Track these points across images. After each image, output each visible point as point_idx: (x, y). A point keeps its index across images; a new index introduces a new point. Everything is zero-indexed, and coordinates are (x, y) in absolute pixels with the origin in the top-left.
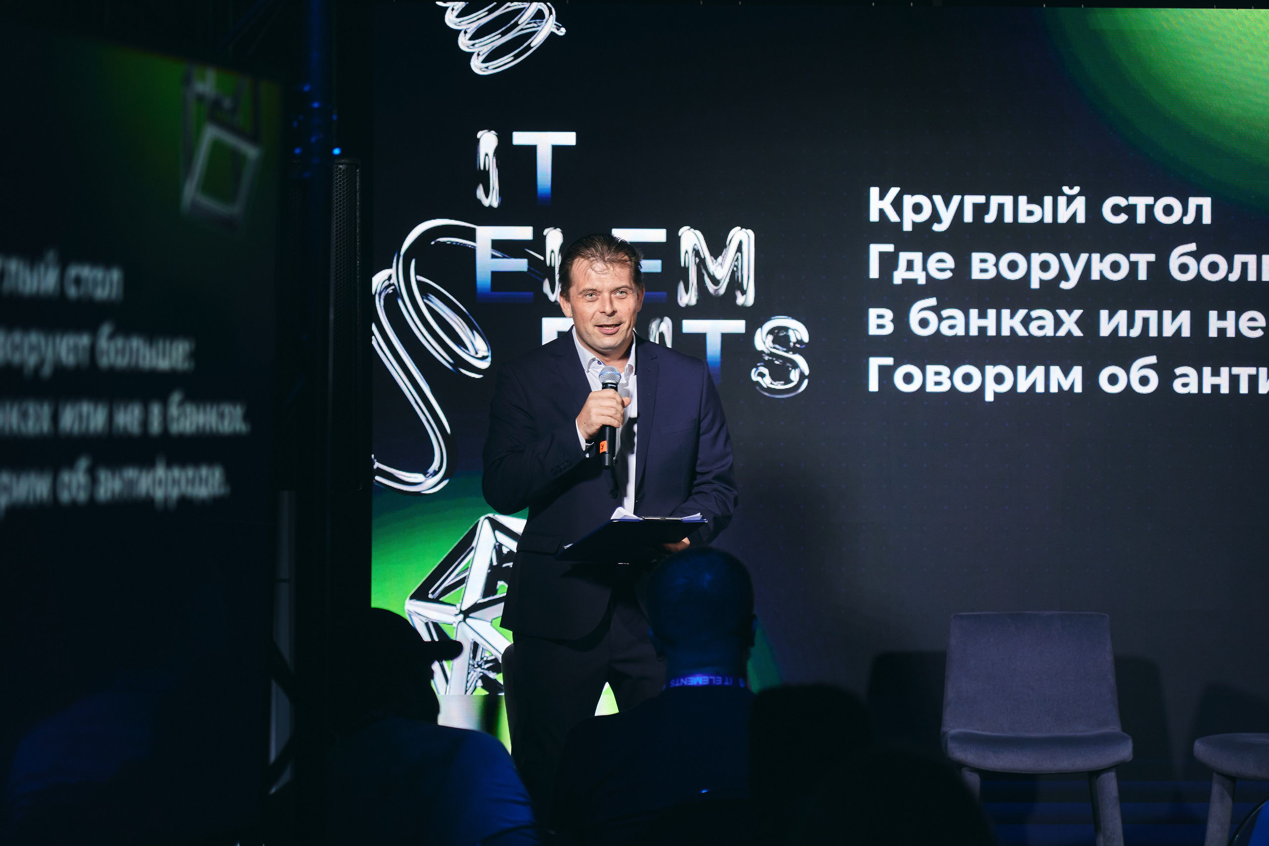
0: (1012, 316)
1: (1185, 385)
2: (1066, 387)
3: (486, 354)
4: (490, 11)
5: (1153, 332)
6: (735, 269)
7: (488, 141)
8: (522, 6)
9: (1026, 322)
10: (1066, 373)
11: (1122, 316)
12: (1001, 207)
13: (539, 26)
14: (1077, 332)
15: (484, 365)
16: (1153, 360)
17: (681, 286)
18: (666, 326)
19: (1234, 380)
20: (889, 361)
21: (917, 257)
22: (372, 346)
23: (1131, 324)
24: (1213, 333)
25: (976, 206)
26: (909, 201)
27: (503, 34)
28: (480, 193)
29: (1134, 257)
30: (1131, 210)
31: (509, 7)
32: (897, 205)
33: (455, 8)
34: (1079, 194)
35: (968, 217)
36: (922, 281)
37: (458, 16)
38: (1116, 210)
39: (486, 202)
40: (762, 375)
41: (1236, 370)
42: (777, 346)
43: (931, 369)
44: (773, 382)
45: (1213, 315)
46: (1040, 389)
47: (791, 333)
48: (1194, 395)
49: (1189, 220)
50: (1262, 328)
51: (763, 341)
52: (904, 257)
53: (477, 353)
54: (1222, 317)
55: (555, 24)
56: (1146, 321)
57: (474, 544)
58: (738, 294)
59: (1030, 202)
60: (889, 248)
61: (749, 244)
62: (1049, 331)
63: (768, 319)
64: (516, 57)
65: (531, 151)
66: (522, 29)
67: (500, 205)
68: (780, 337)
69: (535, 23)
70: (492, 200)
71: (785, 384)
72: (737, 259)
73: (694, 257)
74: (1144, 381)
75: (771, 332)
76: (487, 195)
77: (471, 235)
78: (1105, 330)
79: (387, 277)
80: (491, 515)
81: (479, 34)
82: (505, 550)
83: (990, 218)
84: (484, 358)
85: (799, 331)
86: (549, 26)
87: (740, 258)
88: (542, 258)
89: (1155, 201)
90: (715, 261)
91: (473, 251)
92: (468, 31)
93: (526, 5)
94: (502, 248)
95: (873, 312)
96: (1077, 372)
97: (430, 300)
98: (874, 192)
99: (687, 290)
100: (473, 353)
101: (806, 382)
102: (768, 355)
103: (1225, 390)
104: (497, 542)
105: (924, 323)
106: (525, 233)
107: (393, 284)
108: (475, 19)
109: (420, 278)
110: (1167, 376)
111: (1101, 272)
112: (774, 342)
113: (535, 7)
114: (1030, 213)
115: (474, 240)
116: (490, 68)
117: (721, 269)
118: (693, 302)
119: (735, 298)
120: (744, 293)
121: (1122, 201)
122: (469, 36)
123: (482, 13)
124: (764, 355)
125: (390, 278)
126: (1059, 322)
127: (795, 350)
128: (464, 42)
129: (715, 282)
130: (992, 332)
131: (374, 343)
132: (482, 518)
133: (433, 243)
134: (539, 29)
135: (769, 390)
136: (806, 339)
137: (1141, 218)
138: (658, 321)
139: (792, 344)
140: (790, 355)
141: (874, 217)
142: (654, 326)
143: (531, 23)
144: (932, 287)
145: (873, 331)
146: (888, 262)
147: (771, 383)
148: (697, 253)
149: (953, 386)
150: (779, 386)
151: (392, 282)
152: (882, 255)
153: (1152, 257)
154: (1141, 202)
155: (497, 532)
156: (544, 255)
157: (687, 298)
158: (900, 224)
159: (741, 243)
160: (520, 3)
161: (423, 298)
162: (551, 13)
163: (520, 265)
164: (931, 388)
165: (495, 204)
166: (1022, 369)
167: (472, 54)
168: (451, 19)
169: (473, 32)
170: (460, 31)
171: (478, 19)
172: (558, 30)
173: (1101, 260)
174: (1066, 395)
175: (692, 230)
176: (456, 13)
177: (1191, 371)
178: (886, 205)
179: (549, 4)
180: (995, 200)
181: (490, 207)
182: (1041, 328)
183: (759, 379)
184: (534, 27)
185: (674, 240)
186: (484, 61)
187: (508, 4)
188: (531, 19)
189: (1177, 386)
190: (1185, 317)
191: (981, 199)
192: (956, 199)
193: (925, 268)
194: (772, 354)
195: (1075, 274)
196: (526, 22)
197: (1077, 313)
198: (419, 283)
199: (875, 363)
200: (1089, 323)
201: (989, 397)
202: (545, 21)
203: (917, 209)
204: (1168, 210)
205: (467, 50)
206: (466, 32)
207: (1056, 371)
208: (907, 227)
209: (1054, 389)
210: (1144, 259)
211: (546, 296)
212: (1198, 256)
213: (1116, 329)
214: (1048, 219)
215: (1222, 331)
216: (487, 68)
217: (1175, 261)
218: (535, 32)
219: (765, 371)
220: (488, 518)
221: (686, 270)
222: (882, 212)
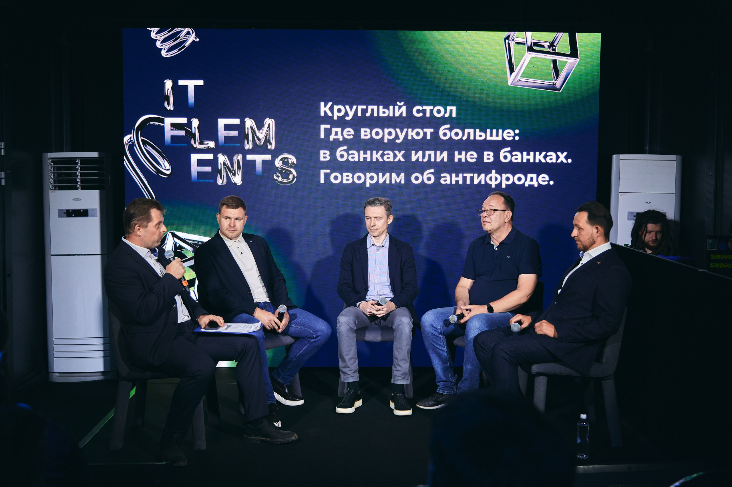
0: (377, 154)
1: (445, 181)
2: (398, 181)
3: (169, 168)
4: (169, 32)
5: (433, 160)
6: (267, 135)
7: (169, 84)
8: (181, 30)
9: (382, 156)
10: (398, 176)
11: (420, 153)
12: (372, 110)
13: (188, 38)
14: (402, 160)
15: (168, 172)
16: (432, 171)
17: (246, 141)
18: (240, 157)
19: (464, 179)
20: (328, 171)
21: (339, 130)
22: (124, 165)
23: (424, 157)
24: (456, 160)
25: (362, 110)
26: (336, 108)
27: (174, 41)
28: (166, 104)
29: (425, 130)
30: (424, 111)
31: (176, 30)
32: (331, 109)
33: (155, 30)
34: (404, 105)
35: (359, 114)
36: (341, 139)
37: (156, 34)
38: (418, 111)
39: (168, 108)
40: (278, 177)
41: (465, 175)
42: (284, 165)
43: (345, 174)
44: (282, 179)
45: (456, 153)
46: (388, 182)
47: (289, 160)
48: (448, 184)
49: (447, 115)
50: (476, 158)
51: (278, 163)
52: (334, 130)
53: (165, 168)
54: (460, 154)
55: (195, 37)
56: (430, 155)
57: (165, 242)
58: (268, 144)
59: (384, 108)
60: (328, 126)
61: (273, 125)
62: (391, 159)
63: (281, 155)
64: (179, 50)
65: (186, 87)
66: (181, 39)
67: (174, 109)
68: (285, 161)
69: (187, 36)
70: (171, 107)
71: (287, 180)
72: (268, 130)
73: (251, 130)
74: (429, 179)
75: (281, 160)
76: (168, 105)
77: (162, 121)
78: (414, 159)
79: (129, 138)
80: (172, 231)
81: (165, 41)
82: (178, 245)
83: (368, 114)
84: (168, 170)
85: (292, 159)
86: (192, 38)
87: (269, 130)
88: (191, 130)
89: (434, 108)
90: (259, 132)
91: (163, 128)
92: (160, 40)
93: (183, 29)
94: (175, 126)
95: (322, 152)
96: (402, 175)
97: (147, 147)
98: (322, 104)
99: (248, 143)
100: (164, 168)
101: (295, 179)
102: (280, 168)
103: (461, 182)
104: (174, 242)
105: (342, 156)
106: (184, 120)
107: (132, 141)
108: (163, 35)
109: (142, 138)
110: (438, 177)
111: (412, 136)
112: (282, 163)
113: (186, 30)
114: (384, 113)
115: (164, 123)
116: (169, 54)
117: (261, 135)
118: (251, 148)
119: (267, 146)
120: (271, 144)
121: (420, 108)
122: (160, 42)
123: (165, 32)
124: (279, 169)
125: (131, 138)
126: (395, 156)
127: (291, 167)
128: (158, 44)
129: (259, 139)
130: (369, 159)
131: (125, 164)
132: (169, 232)
133: (147, 124)
134: (189, 39)
135: (281, 182)
136: (295, 162)
137: (428, 115)
138: (237, 155)
139: (290, 164)
140: (289, 169)
141: (322, 114)
142: (235, 157)
143: (185, 37)
144: (345, 142)
145: (322, 159)
146: (328, 132)
147: (282, 180)
148: (252, 128)
149: (353, 181)
150: (285, 181)
151: (131, 140)
152: (325, 129)
153: (432, 130)
154: (428, 108)
155: (174, 238)
156: (191, 129)
157: (248, 146)
158: (333, 117)
159: (269, 124)
160: (181, 29)
161: (144, 146)
162: (193, 33)
163: (182, 133)
164: (345, 182)
165: (172, 109)
166: (381, 175)
167: (162, 49)
168: (153, 35)
169: (162, 40)
170: (157, 40)
171: (164, 35)
172: (196, 39)
173: (412, 131)
174: (398, 185)
175: (250, 119)
176: (155, 33)
177: (448, 175)
178: (327, 109)
179: (192, 29)
180: (370, 107)
181: (170, 110)
182: (388, 158)
183: (277, 178)
184: (186, 38)
185: (243, 123)
186: (166, 52)
187: (176, 29)
188: (185, 35)
189: (442, 181)
190: (445, 154)
191: (364, 107)
192: (355, 107)
193: (342, 134)
194: (282, 168)
195: (402, 137)
196: (183, 36)
197: (403, 152)
198: (142, 140)
199: (322, 172)
200: (407, 156)
201: (368, 185)
202: (191, 36)
203: (339, 111)
204: (439, 111)
205: (160, 47)
206: (159, 40)
207: (394, 175)
208: (335, 118)
209: (393, 182)
210: (429, 131)
211: (192, 145)
212: (450, 130)
213: (418, 158)
214: (391, 115)
215: (460, 159)
216: (168, 54)
217: (441, 132)
218: (186, 40)
219: (279, 175)
220: (171, 232)
221: (248, 135)
222: (325, 112)
